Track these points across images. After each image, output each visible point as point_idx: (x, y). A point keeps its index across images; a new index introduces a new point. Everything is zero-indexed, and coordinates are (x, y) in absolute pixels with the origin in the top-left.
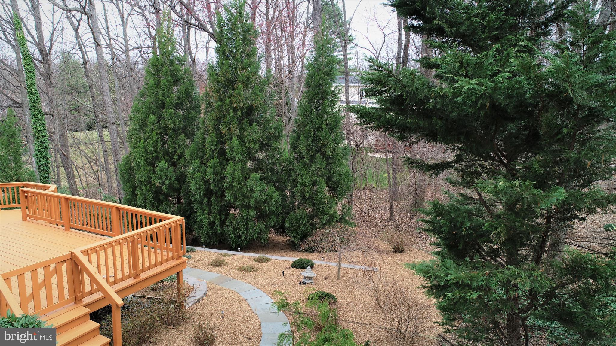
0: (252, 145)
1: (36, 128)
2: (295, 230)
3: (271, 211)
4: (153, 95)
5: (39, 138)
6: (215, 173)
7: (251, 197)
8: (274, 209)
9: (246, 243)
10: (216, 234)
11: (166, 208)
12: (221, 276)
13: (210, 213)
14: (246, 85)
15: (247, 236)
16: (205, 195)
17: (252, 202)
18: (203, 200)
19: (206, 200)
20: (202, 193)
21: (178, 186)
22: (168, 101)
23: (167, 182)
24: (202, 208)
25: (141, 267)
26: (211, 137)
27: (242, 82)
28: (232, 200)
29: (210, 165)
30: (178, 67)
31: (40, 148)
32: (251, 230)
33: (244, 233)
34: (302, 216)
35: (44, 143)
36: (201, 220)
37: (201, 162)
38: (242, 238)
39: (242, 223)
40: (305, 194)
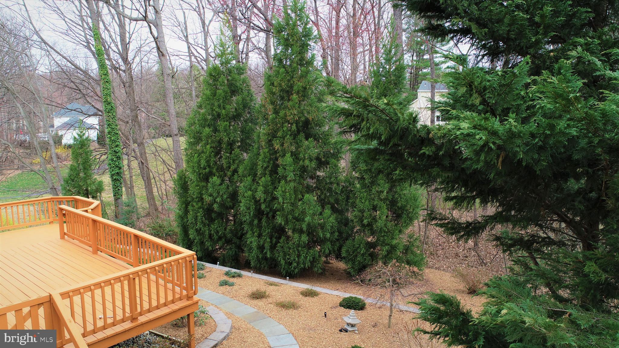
0: (307, 162)
1: (110, 138)
2: (352, 260)
3: (325, 237)
4: (209, 107)
5: (112, 148)
6: (266, 192)
7: (303, 220)
8: (328, 235)
9: (297, 270)
10: (266, 259)
11: (217, 227)
12: (256, 312)
13: (260, 236)
14: (302, 96)
15: (298, 263)
16: (255, 216)
17: (304, 227)
18: (253, 221)
19: (256, 222)
20: (252, 213)
21: (231, 204)
22: (224, 113)
23: (218, 200)
24: (252, 230)
25: (139, 310)
26: (264, 153)
27: (298, 93)
28: (283, 223)
29: (261, 184)
30: (237, 76)
31: (114, 157)
32: (302, 257)
33: (295, 260)
34: (360, 245)
35: (117, 153)
36: (251, 242)
37: (254, 180)
38: (293, 266)
39: (293, 248)
40: (363, 221)
